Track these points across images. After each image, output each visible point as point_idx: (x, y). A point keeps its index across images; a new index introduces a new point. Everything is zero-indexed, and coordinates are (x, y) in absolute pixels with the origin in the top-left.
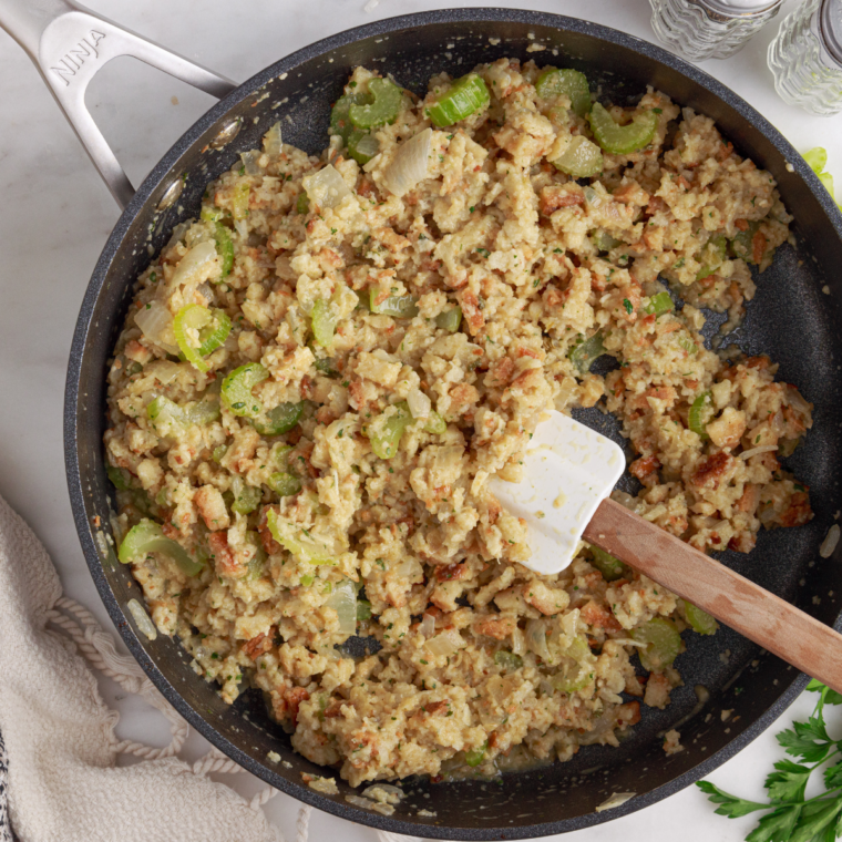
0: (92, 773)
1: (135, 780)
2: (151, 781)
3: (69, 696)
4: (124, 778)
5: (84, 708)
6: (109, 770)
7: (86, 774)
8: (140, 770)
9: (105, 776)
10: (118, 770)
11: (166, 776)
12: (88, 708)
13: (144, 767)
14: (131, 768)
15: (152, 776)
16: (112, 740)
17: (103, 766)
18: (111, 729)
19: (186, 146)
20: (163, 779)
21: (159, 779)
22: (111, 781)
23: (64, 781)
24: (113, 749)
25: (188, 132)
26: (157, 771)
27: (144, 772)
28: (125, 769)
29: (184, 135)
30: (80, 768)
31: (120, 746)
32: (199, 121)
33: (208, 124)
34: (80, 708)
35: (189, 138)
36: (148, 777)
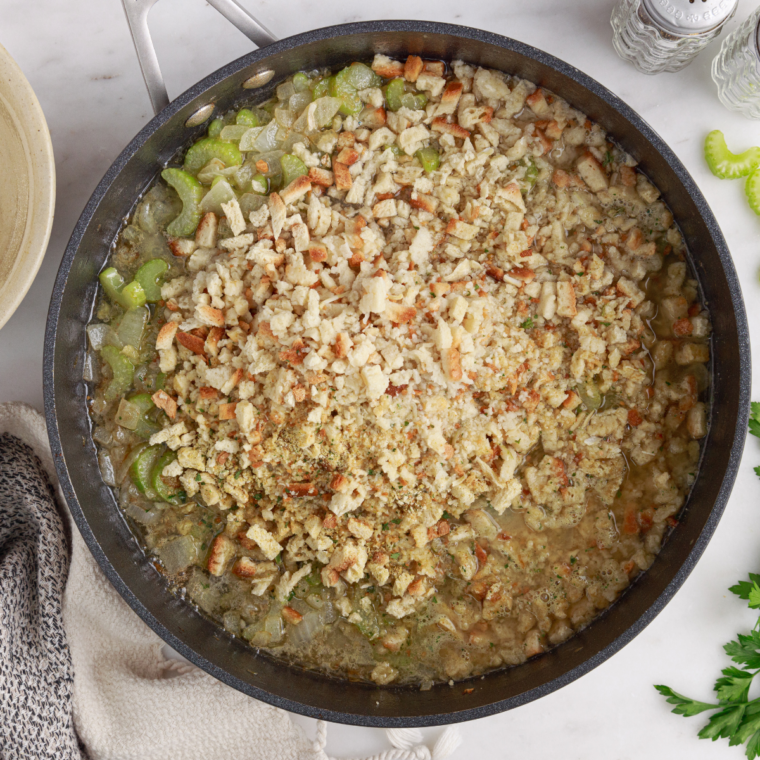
0: (142, 684)
1: (179, 690)
2: (192, 690)
3: (127, 619)
4: (169, 688)
5: (139, 630)
6: (156, 682)
7: (136, 685)
8: (183, 681)
9: (153, 686)
10: (164, 681)
11: (205, 686)
12: (142, 630)
13: (186, 678)
14: (175, 679)
15: (193, 685)
16: (160, 657)
17: (151, 678)
18: (160, 649)
19: (220, 79)
20: (203, 688)
21: (199, 688)
22: (159, 691)
23: (119, 691)
24: (160, 665)
25: (225, 67)
26: (197, 681)
27: (186, 682)
28: (170, 680)
29: (221, 69)
30: (132, 680)
31: (167, 663)
32: (237, 61)
33: (243, 65)
34: (136, 630)
35: (225, 72)
36: (190, 687)
